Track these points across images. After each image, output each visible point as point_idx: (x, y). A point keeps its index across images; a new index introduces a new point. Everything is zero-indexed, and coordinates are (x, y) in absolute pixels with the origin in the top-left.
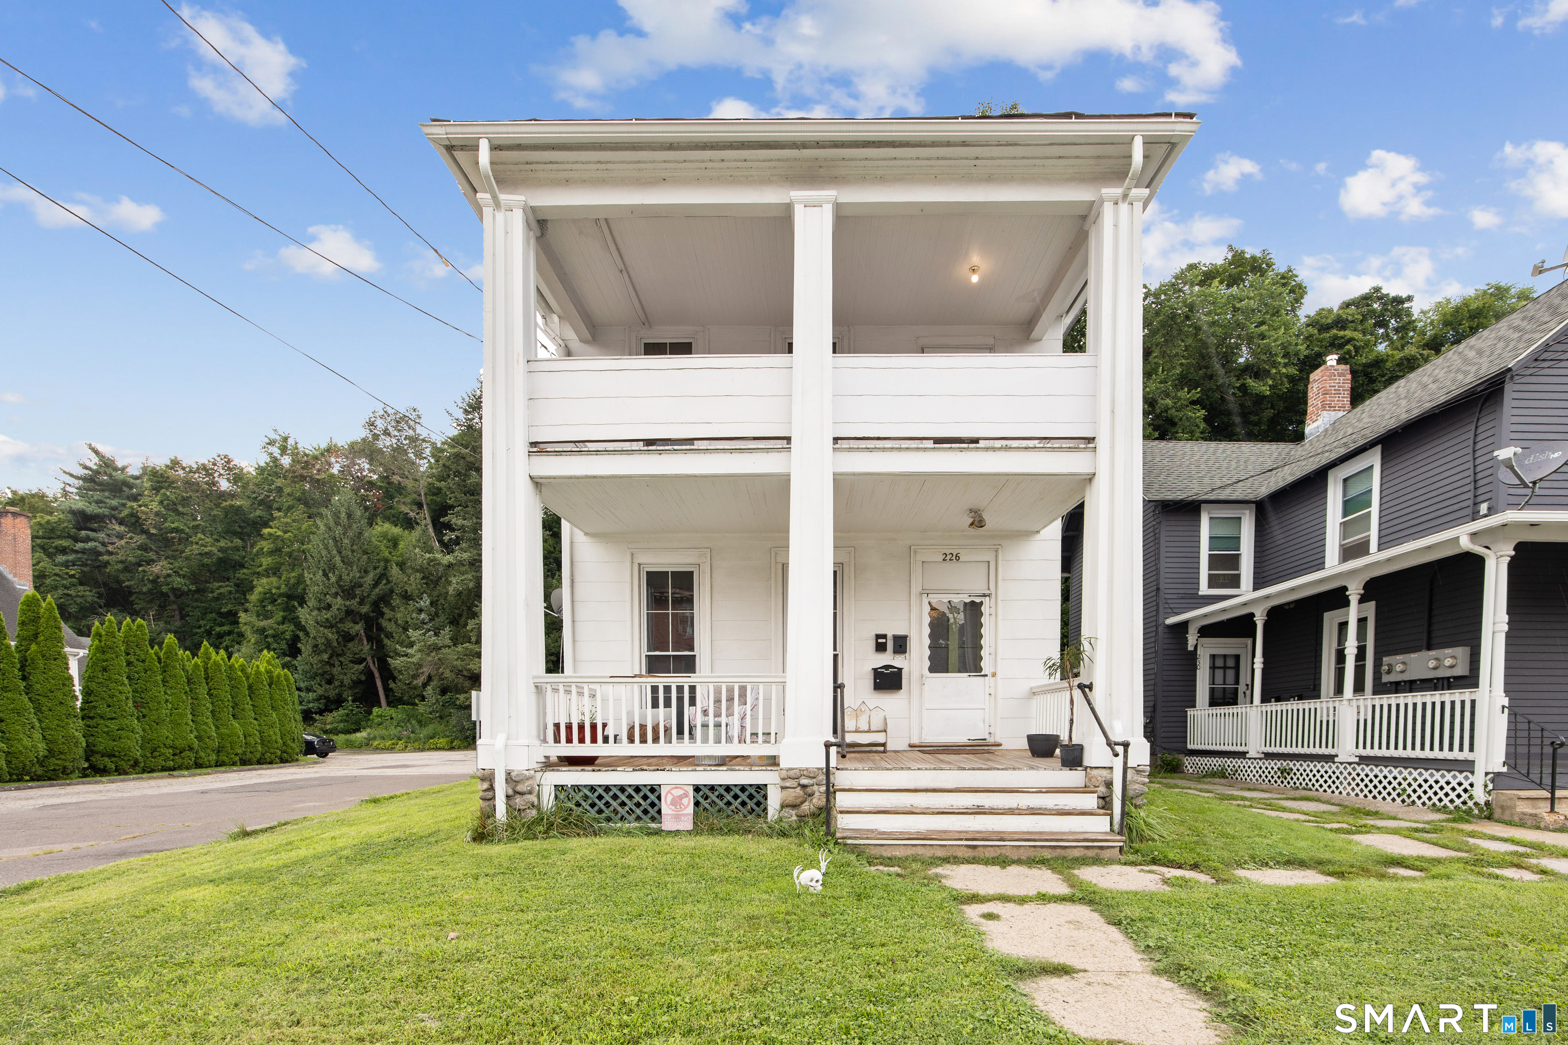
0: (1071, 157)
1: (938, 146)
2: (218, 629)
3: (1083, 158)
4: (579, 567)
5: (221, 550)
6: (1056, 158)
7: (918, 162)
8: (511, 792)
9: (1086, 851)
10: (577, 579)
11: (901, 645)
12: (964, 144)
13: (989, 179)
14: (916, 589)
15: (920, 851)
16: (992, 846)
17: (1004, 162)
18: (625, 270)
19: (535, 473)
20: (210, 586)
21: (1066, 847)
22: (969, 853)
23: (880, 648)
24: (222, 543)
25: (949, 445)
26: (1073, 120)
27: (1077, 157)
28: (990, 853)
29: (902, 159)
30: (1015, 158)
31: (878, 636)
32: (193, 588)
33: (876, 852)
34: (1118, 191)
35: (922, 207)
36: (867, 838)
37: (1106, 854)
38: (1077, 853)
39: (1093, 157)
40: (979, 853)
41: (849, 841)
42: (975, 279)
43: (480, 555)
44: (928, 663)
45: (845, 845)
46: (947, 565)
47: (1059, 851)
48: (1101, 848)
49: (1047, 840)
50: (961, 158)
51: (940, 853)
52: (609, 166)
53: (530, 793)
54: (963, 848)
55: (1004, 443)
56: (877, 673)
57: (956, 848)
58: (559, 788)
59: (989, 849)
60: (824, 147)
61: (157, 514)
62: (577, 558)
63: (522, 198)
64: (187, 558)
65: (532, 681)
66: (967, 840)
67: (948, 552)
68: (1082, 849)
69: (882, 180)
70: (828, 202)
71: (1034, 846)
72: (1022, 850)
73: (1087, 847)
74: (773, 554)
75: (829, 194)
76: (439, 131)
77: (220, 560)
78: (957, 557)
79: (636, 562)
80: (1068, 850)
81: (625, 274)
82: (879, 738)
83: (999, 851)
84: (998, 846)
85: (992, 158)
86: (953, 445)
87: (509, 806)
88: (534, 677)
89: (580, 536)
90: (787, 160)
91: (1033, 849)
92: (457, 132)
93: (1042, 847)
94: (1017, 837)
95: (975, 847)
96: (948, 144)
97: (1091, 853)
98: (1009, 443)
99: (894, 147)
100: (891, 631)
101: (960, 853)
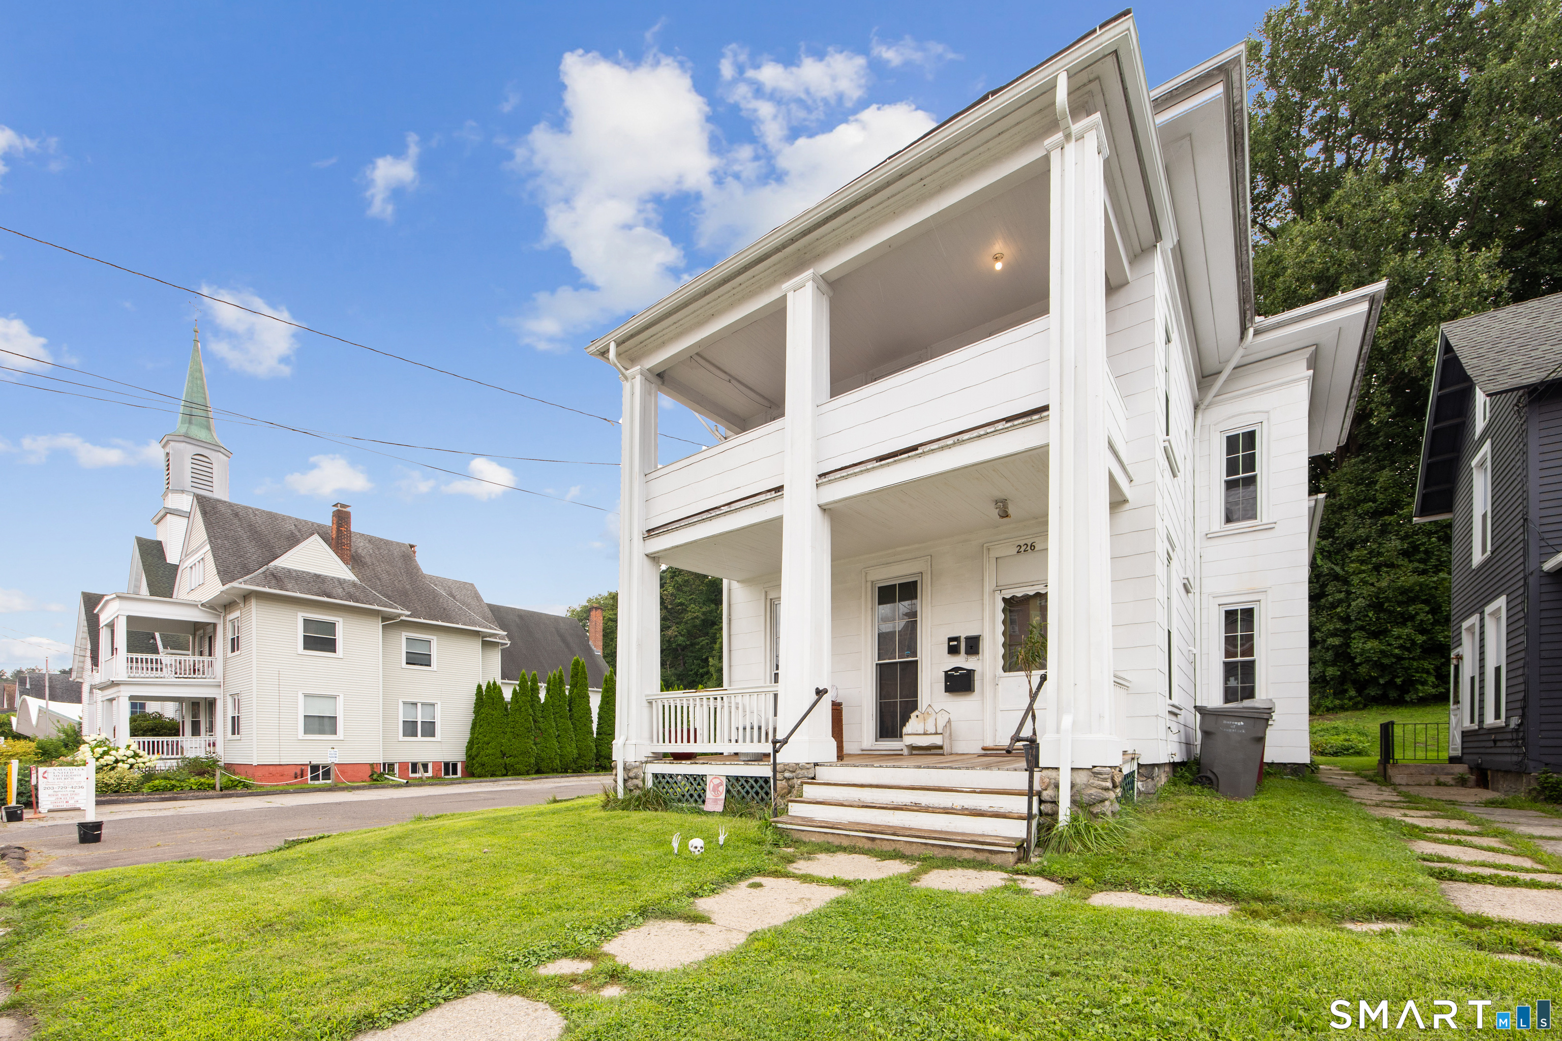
0: (1011, 128)
1: (880, 191)
2: (701, 671)
3: (1024, 120)
4: (734, 607)
5: (704, 613)
6: (996, 137)
7: (874, 210)
8: (626, 777)
9: (976, 854)
10: (733, 617)
11: (973, 645)
12: (902, 176)
13: (942, 188)
14: (988, 587)
15: (831, 839)
16: (888, 840)
17: (947, 169)
18: (732, 378)
19: (649, 551)
20: (697, 640)
21: (956, 848)
22: (868, 845)
23: (953, 650)
24: (704, 609)
25: (906, 455)
26: (990, 99)
27: (1018, 124)
28: (887, 847)
29: (860, 215)
30: (956, 160)
31: (950, 640)
32: (688, 643)
33: (796, 836)
34: (1059, 136)
35: (889, 243)
36: (791, 824)
37: (997, 859)
38: (967, 855)
39: (1035, 114)
40: (877, 846)
41: (779, 825)
42: (999, 266)
43: (616, 614)
44: (1001, 662)
45: (777, 828)
46: (1022, 557)
47: (949, 851)
48: (990, 852)
49: (935, 839)
50: (908, 187)
51: (845, 843)
52: (681, 322)
53: (636, 778)
54: (864, 840)
55: (955, 438)
56: (948, 676)
57: (859, 839)
58: (656, 776)
59: (886, 842)
60: (797, 240)
61: (672, 595)
62: (733, 602)
63: (639, 367)
64: (686, 623)
65: (645, 698)
66: (863, 831)
67: (1022, 543)
68: (972, 851)
69: (852, 239)
70: (808, 280)
71: (925, 844)
72: (914, 847)
73: (977, 850)
74: (864, 574)
75: (809, 273)
76: (593, 349)
77: (703, 620)
78: (1033, 547)
79: (769, 597)
80: (958, 852)
81: (733, 381)
82: (937, 740)
83: (894, 846)
84: (893, 840)
85: (935, 172)
86: (910, 454)
87: (625, 787)
88: (646, 696)
89: (735, 585)
90: (780, 262)
91: (924, 847)
92: (600, 345)
93: (933, 845)
94: (913, 833)
95: (873, 839)
96: (888, 184)
97: (981, 857)
98: (960, 437)
99: (846, 211)
100: (964, 632)
101: (860, 844)
